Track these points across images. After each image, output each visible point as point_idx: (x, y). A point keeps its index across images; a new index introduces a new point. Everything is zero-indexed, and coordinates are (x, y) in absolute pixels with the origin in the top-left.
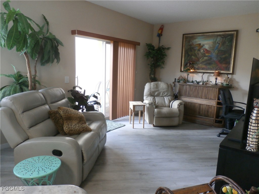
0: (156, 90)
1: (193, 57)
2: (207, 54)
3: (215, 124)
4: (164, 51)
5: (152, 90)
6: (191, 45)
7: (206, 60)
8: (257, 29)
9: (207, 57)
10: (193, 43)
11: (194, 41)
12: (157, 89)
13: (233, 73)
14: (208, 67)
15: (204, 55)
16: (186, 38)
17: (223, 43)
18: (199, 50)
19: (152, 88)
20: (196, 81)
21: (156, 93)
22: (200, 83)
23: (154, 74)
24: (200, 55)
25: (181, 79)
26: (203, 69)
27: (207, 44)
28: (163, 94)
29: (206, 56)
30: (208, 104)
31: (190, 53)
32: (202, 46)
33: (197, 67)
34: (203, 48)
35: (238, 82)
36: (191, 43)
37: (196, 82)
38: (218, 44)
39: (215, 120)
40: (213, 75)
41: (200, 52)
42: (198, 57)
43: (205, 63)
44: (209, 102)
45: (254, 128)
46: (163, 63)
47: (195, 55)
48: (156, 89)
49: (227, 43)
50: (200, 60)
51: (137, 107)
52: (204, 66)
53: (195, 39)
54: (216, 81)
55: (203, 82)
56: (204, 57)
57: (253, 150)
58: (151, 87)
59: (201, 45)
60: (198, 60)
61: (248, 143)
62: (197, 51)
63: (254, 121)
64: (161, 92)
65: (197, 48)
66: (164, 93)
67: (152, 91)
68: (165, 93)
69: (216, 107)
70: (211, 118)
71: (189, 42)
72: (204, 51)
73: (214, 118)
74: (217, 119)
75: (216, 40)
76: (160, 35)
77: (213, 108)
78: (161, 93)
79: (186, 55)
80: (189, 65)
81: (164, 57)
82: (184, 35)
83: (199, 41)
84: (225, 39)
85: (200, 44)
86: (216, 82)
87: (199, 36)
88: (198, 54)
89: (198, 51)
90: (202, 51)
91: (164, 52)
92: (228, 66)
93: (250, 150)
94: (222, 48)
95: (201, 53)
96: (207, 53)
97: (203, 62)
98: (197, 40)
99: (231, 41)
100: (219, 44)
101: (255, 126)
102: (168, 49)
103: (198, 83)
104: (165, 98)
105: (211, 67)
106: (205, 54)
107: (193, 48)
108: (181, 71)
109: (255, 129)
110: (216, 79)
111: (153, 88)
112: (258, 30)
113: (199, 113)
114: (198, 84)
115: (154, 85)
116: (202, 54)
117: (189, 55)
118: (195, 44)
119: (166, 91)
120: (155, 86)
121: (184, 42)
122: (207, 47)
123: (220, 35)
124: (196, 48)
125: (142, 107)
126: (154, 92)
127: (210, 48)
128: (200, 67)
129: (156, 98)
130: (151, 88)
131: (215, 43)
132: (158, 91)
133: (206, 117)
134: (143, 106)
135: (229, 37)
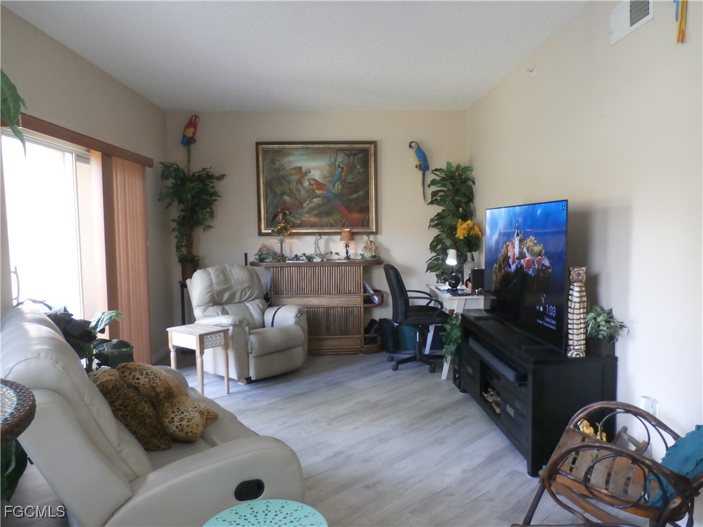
0: (226, 286)
1: (286, 198)
2: (318, 192)
3: (365, 346)
4: (212, 182)
5: (217, 288)
6: (278, 170)
7: (319, 206)
8: (411, 143)
9: (319, 199)
10: (283, 165)
11: (287, 159)
12: (226, 284)
13: (376, 233)
14: (325, 220)
15: (312, 194)
16: (265, 152)
17: (351, 168)
18: (300, 182)
19: (214, 281)
20: (304, 255)
21: (226, 296)
22: (315, 260)
23: (190, 246)
24: (303, 193)
25: (266, 254)
26: (313, 226)
27: (317, 168)
28: (241, 297)
29: (318, 196)
30: (345, 304)
31: (278, 190)
32: (306, 174)
33: (298, 222)
34: (308, 178)
35: (387, 250)
36: (277, 164)
37: (304, 258)
38: (340, 169)
39: (363, 339)
40: (338, 237)
41: (303, 186)
42: (298, 197)
43: (316, 212)
44: (346, 301)
45: (578, 317)
46: (212, 214)
47: (292, 195)
48: (224, 285)
49: (358, 167)
50: (305, 205)
51: (208, 339)
52: (314, 219)
53: (288, 155)
54: (347, 250)
55: (322, 256)
56: (313, 198)
57: (582, 356)
58: (211, 280)
59: (303, 170)
60: (301, 206)
61: (571, 345)
62: (295, 184)
63: (577, 306)
64: (238, 290)
65: (295, 177)
66: (244, 291)
67: (215, 292)
68: (247, 291)
69: (362, 309)
70: (354, 335)
71: (273, 162)
72: (311, 184)
73: (361, 334)
74: (367, 335)
75: (335, 160)
76: (188, 142)
77: (356, 310)
78: (238, 294)
79: (269, 192)
80: (283, 219)
81: (215, 200)
82: (258, 144)
83: (298, 160)
84: (354, 159)
85: (300, 168)
86: (347, 252)
87: (296, 149)
88: (298, 190)
89: (297, 184)
90: (306, 184)
91: (213, 187)
92: (367, 217)
93: (578, 356)
94: (349, 178)
95: (304, 188)
96: (318, 189)
97: (312, 209)
98: (291, 158)
99: (366, 164)
100: (343, 168)
101: (580, 314)
102: (222, 177)
103: (310, 258)
104: (247, 304)
105: (332, 221)
106: (313, 191)
107: (284, 177)
108: (260, 234)
109: (581, 318)
110: (347, 246)
111: (217, 283)
112: (412, 145)
113: (328, 329)
114: (310, 261)
115: (218, 275)
116: (309, 192)
117: (275, 194)
118: (288, 168)
119: (249, 287)
120: (221, 276)
121: (261, 162)
122: (316, 175)
123: (342, 150)
124: (292, 177)
125: (220, 336)
126: (221, 293)
127: (325, 177)
128: (305, 222)
129: (226, 307)
130: (211, 285)
131: (332, 165)
132: (230, 288)
133: (345, 335)
134: (222, 334)
135: (361, 155)
